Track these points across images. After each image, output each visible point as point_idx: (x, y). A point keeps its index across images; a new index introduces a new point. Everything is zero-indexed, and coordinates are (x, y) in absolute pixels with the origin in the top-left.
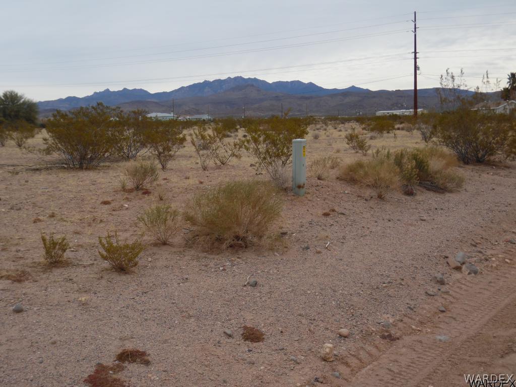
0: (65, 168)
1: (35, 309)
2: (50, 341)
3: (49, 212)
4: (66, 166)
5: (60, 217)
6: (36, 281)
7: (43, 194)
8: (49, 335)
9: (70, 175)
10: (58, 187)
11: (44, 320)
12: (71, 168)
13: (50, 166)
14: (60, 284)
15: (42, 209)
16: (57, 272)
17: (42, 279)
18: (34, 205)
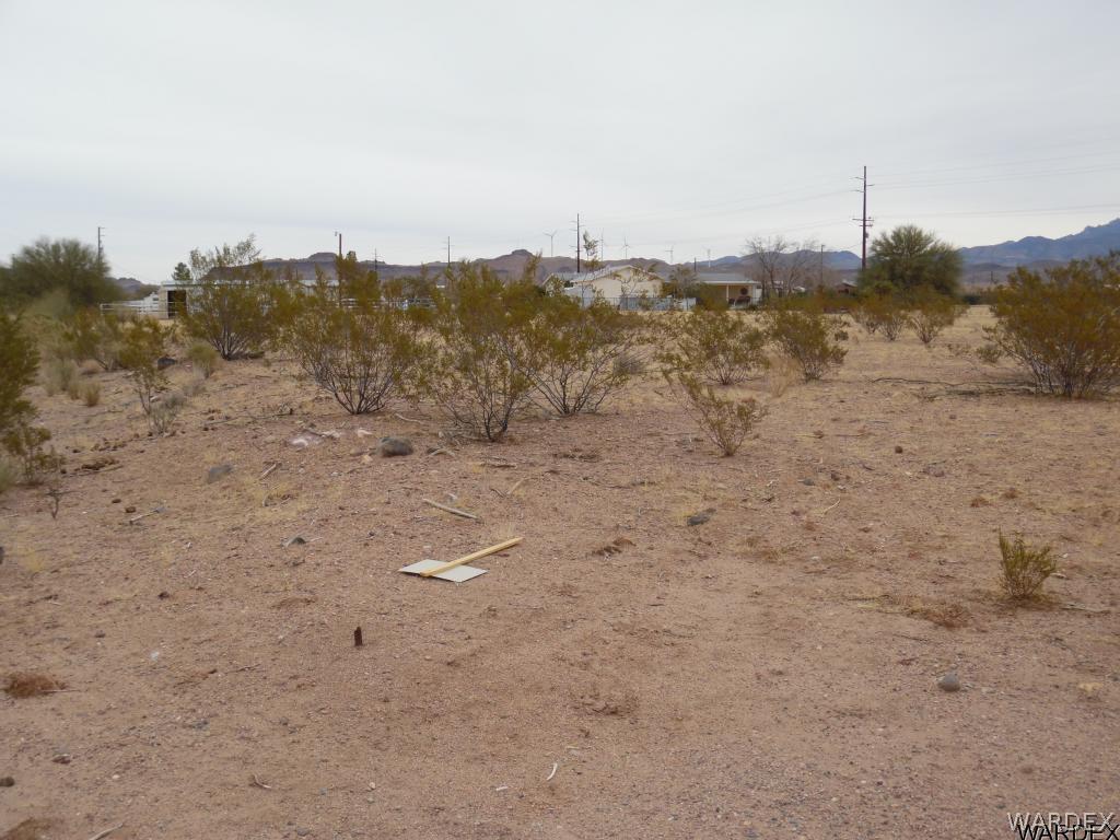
0: (1031, 394)
1: (984, 690)
2: (1019, 766)
3: (1004, 487)
4: (1033, 389)
5: (1026, 500)
6: (983, 631)
7: (990, 445)
8: (1016, 751)
9: (1043, 409)
10: (1022, 433)
11: (1003, 717)
12: (1045, 395)
13: (1000, 386)
14: (1034, 646)
15: (988, 479)
16: (1027, 618)
17: (995, 628)
18: (972, 468)
